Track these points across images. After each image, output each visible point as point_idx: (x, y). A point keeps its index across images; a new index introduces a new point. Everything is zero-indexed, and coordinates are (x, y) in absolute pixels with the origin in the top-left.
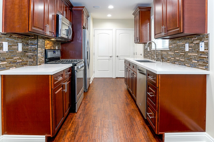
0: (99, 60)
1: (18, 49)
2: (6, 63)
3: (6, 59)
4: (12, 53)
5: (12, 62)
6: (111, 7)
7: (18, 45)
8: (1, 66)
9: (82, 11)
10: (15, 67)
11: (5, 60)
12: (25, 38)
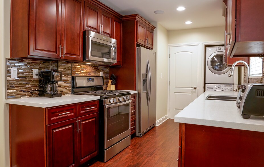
0: (176, 93)
1: (33, 76)
2: (15, 91)
3: (15, 86)
4: (24, 80)
5: (24, 90)
6: (181, 9)
7: (33, 71)
8: (9, 94)
9: (135, 21)
10: (28, 96)
11: (15, 88)
12: (43, 62)
